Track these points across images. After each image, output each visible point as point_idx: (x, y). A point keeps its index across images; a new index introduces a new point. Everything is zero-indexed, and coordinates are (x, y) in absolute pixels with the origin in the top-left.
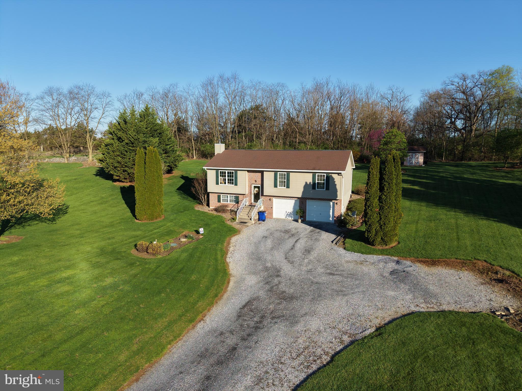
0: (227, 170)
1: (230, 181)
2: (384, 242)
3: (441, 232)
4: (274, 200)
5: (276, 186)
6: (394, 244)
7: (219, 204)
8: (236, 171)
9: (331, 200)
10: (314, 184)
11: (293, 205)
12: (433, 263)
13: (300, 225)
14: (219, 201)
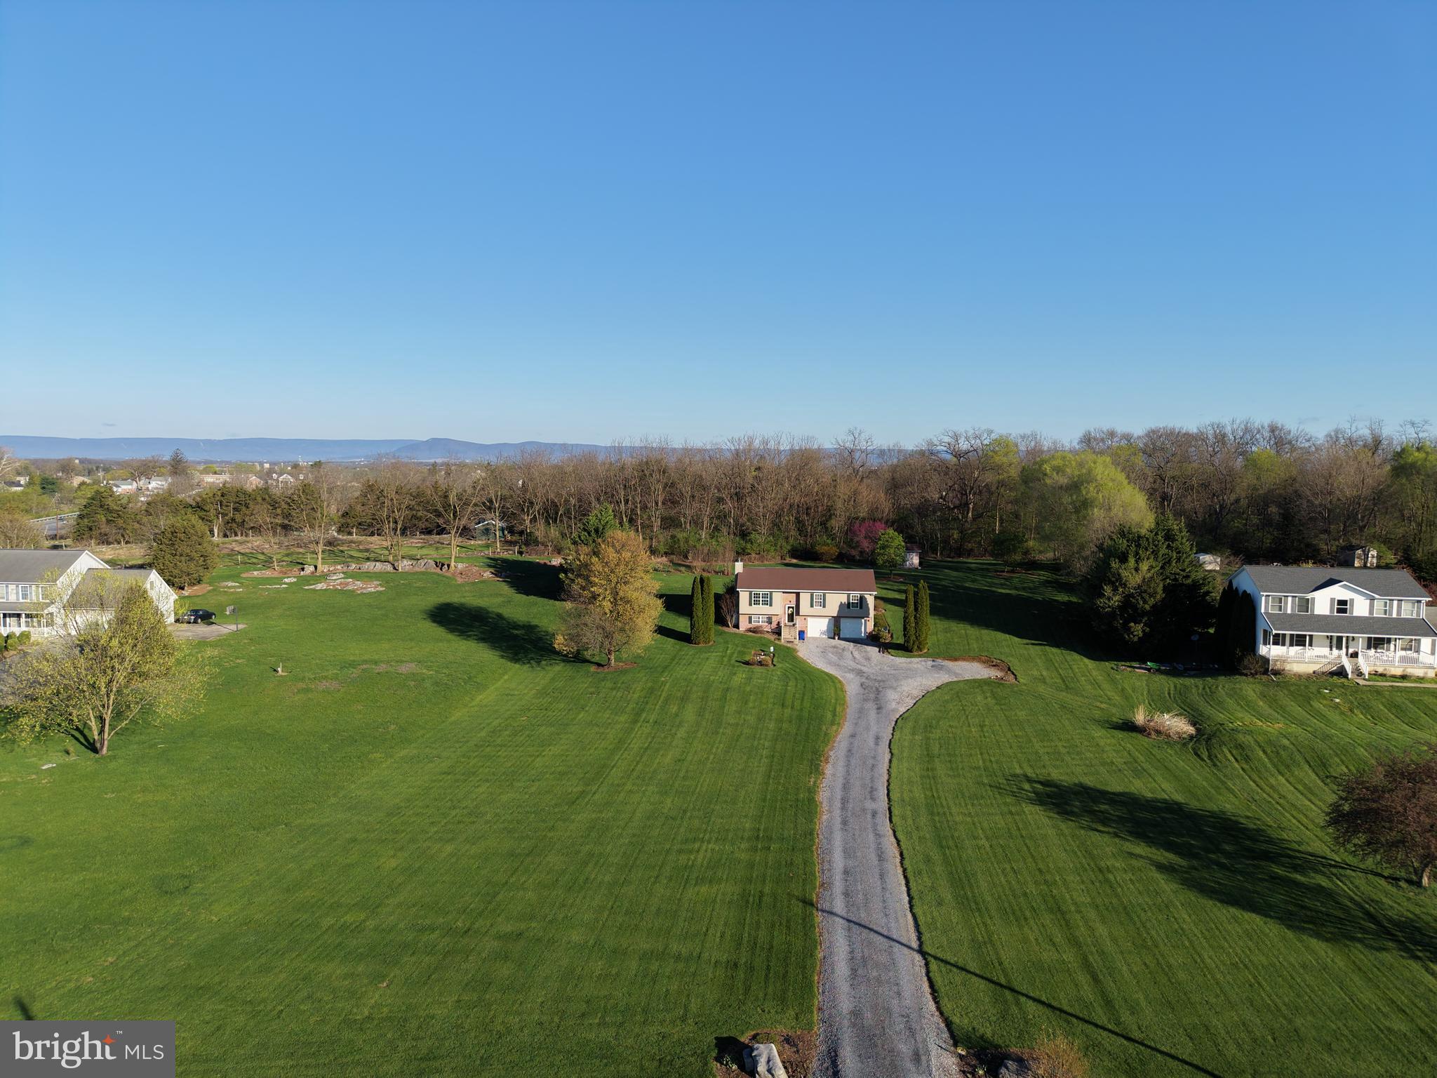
0: (761, 591)
1: (765, 603)
2: (920, 649)
3: (956, 640)
4: (809, 619)
5: (812, 606)
6: (926, 651)
7: (750, 626)
8: (771, 593)
9: (863, 618)
10: (849, 603)
11: (827, 623)
12: (956, 660)
13: (836, 642)
14: (750, 622)
